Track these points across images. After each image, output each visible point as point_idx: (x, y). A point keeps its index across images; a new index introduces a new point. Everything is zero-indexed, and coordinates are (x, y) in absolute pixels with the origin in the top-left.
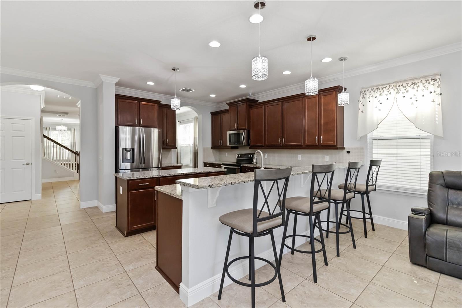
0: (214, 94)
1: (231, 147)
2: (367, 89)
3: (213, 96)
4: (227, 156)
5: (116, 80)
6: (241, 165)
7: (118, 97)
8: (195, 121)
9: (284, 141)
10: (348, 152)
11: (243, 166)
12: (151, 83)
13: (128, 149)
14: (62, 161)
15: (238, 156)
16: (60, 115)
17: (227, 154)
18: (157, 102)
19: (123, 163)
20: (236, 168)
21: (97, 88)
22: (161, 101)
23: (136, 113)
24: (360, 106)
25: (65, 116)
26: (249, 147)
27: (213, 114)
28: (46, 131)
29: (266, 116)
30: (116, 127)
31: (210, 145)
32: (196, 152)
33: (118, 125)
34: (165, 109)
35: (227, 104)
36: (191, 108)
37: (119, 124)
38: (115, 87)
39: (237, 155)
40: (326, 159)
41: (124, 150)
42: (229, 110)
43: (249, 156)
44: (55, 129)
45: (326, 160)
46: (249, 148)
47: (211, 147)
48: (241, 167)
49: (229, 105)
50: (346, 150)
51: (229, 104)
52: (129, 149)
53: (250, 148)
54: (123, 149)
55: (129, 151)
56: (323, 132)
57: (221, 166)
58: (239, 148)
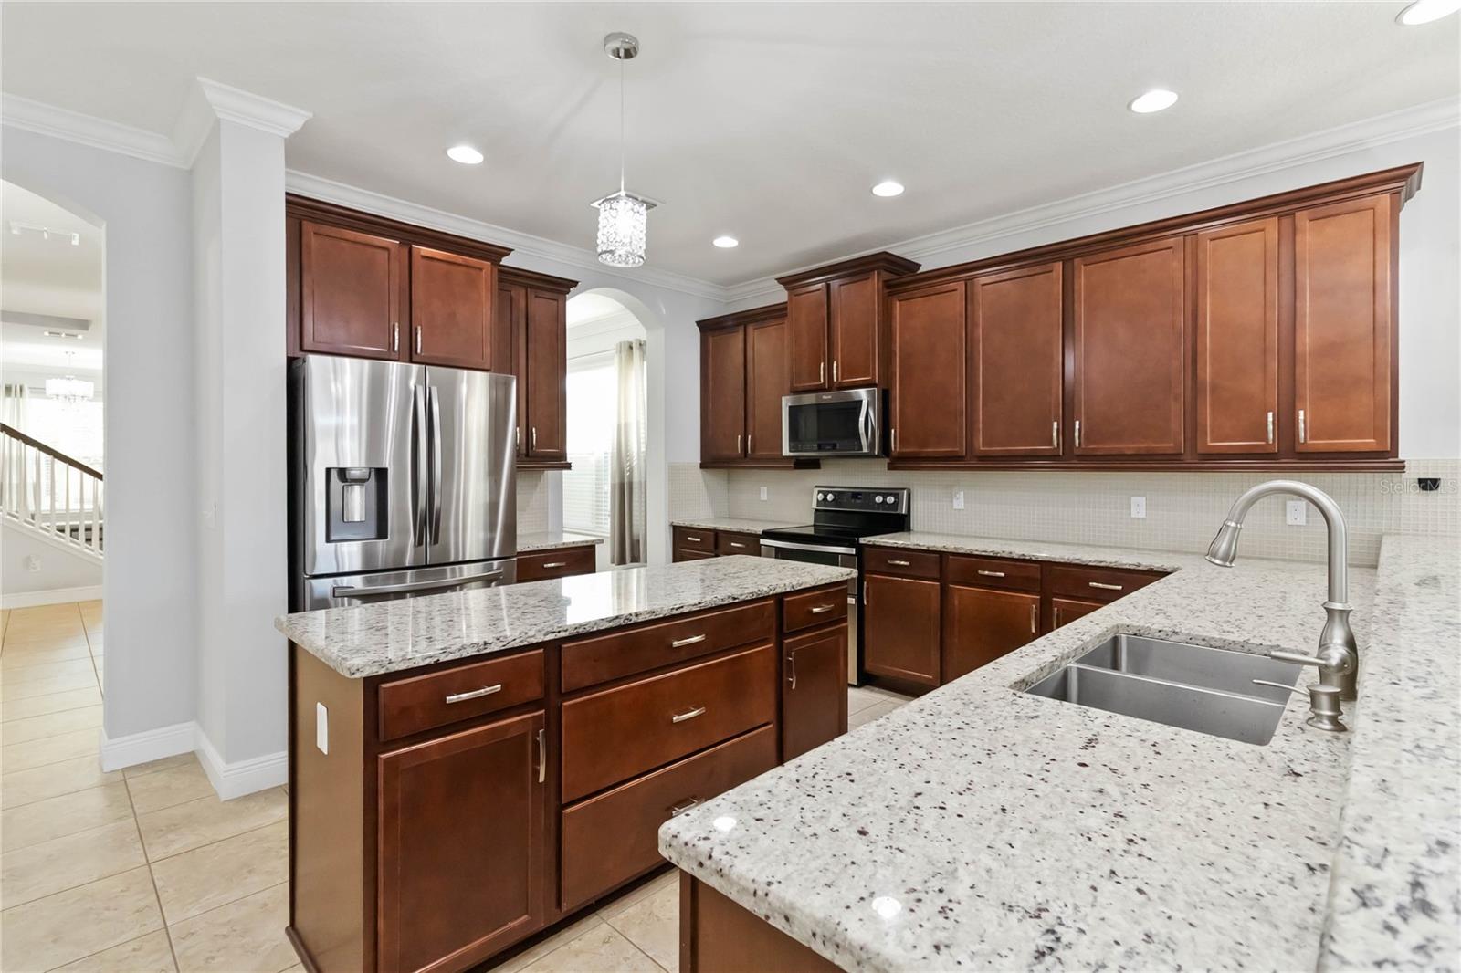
0: (735, 236)
1: (793, 460)
3: (726, 242)
4: (764, 496)
5: (293, 120)
6: (863, 540)
7: (301, 212)
8: (621, 358)
9: (1077, 434)
10: (1429, 484)
11: (874, 546)
12: (466, 154)
13: (355, 474)
14: (61, 516)
15: (825, 499)
16: (54, 330)
17: (766, 488)
18: (494, 253)
19: (328, 540)
20: (837, 554)
21: (191, 172)
22: (507, 251)
23: (394, 298)
25: (80, 337)
26: (887, 460)
27: (710, 328)
28: (9, 399)
29: (975, 325)
30: (291, 361)
31: (694, 455)
32: (626, 480)
33: (302, 349)
34: (523, 292)
35: (779, 280)
36: (620, 301)
37: (305, 347)
38: (287, 173)
39: (821, 497)
40: (1289, 517)
41: (334, 475)
42: (786, 309)
43: (879, 499)
44: (40, 391)
46: (888, 464)
47: (698, 461)
48: (860, 548)
49: (787, 289)
50: (1413, 473)
51: (787, 282)
52: (360, 469)
53: (891, 467)
54: (328, 471)
55: (360, 481)
56: (1307, 392)
57: (761, 540)
58: (822, 466)
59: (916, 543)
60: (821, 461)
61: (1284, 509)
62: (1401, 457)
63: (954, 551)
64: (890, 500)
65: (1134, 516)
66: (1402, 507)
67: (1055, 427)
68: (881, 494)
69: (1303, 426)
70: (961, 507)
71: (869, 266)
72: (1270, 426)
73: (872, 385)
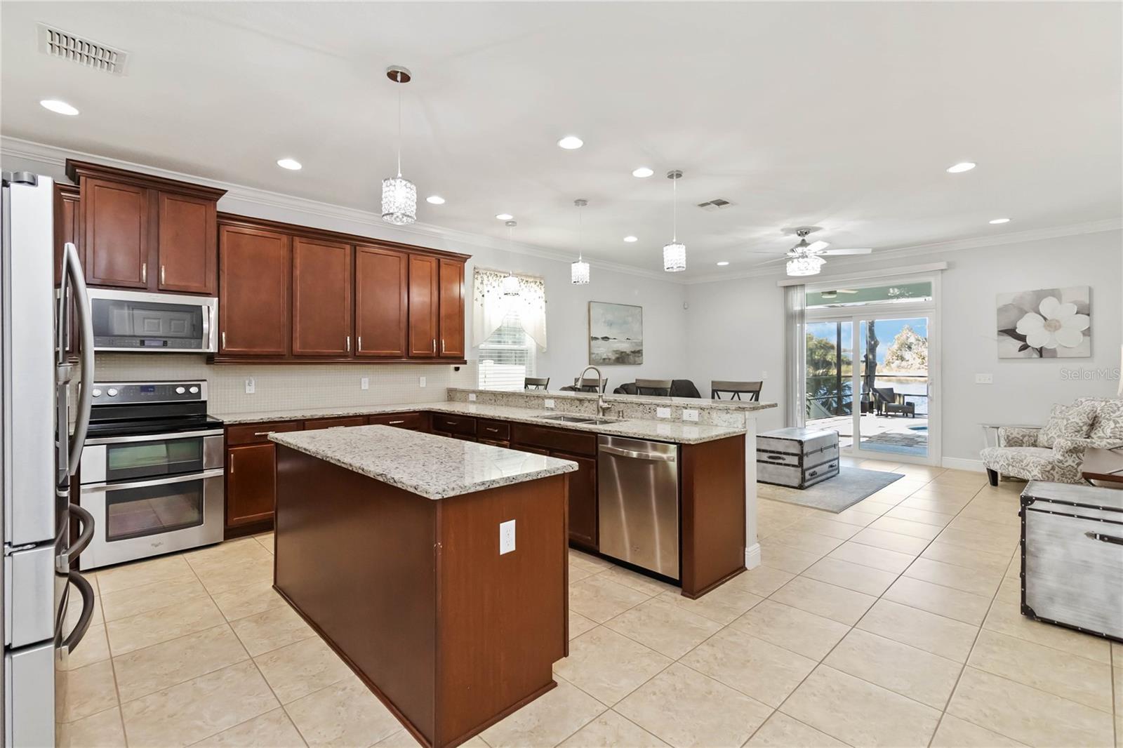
56: (443, 332)
59: (280, 416)
61: (419, 381)
62: (465, 359)
63: (310, 418)
64: (195, 390)
65: (363, 388)
66: (449, 377)
67: (348, 340)
68: (182, 386)
69: (444, 346)
70: (253, 391)
71: (208, 195)
72: (435, 346)
73: (208, 295)
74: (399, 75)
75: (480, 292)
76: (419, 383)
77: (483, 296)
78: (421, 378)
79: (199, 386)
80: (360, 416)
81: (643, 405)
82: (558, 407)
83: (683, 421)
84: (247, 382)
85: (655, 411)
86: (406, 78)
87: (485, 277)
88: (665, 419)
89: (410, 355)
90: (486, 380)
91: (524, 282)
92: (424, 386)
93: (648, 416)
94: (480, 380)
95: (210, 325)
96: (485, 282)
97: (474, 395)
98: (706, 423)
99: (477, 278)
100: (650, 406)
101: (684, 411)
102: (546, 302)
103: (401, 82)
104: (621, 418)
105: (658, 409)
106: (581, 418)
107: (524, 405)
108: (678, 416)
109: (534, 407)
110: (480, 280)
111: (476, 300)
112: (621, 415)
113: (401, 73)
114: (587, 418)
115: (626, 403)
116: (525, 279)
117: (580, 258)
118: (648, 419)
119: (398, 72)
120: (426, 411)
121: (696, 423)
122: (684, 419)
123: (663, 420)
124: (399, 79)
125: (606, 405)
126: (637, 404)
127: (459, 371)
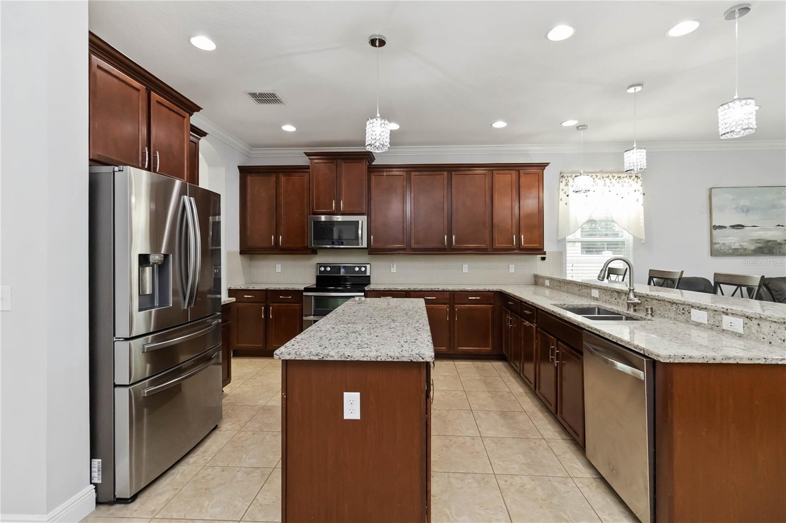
0: (294, 126)
2: (571, 175)
3: (288, 128)
4: (279, 270)
9: (454, 240)
10: (543, 259)
13: (156, 258)
15: (325, 270)
17: (278, 265)
19: (139, 310)
22: (199, 109)
23: (143, 128)
24: (562, 195)
26: (369, 250)
27: (247, 172)
31: (236, 246)
35: (305, 153)
39: (322, 269)
40: (510, 270)
43: (357, 269)
45: (510, 272)
46: (369, 252)
47: (239, 250)
49: (310, 159)
51: (310, 155)
53: (371, 254)
54: (139, 256)
56: (522, 229)
57: (304, 293)
58: (318, 253)
60: (318, 251)
62: (545, 250)
64: (363, 269)
65: (464, 272)
66: (536, 266)
67: (446, 238)
68: (358, 267)
69: (523, 240)
70: (395, 271)
71: (361, 157)
72: (514, 240)
73: (363, 214)
74: (377, 41)
75: (565, 193)
76: (509, 269)
77: (568, 196)
78: (510, 266)
79: (366, 267)
80: (446, 291)
81: (677, 304)
82: (601, 297)
83: (723, 330)
84: (392, 265)
85: (689, 313)
86: (382, 43)
87: (570, 179)
88: (700, 324)
89: (494, 248)
90: (573, 268)
91: (615, 178)
92: (513, 271)
93: (681, 318)
94: (568, 268)
95: (363, 232)
96: (570, 184)
97: (548, 281)
98: (754, 338)
99: (562, 182)
100: (684, 306)
101: (724, 317)
102: (644, 194)
103: (379, 47)
104: (649, 317)
105: (693, 310)
106: (611, 311)
107: (578, 293)
108: (717, 323)
109: (584, 296)
110: (564, 182)
111: (561, 200)
112: (650, 312)
113: (379, 39)
114: (616, 312)
115: (659, 300)
116: (616, 175)
117: (635, 145)
118: (681, 322)
119: (376, 39)
120: (499, 291)
121: (740, 336)
122: (724, 327)
123: (698, 324)
124: (377, 44)
125: (636, 300)
126: (669, 302)
127: (545, 260)
